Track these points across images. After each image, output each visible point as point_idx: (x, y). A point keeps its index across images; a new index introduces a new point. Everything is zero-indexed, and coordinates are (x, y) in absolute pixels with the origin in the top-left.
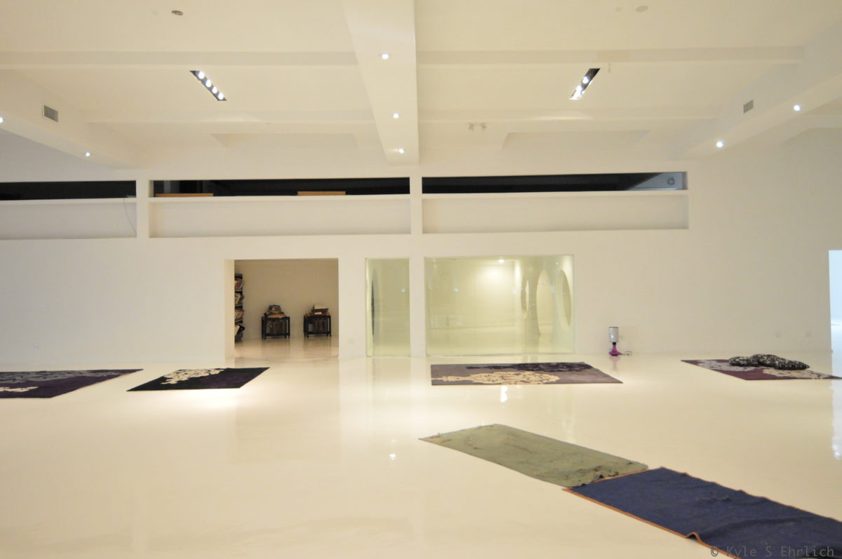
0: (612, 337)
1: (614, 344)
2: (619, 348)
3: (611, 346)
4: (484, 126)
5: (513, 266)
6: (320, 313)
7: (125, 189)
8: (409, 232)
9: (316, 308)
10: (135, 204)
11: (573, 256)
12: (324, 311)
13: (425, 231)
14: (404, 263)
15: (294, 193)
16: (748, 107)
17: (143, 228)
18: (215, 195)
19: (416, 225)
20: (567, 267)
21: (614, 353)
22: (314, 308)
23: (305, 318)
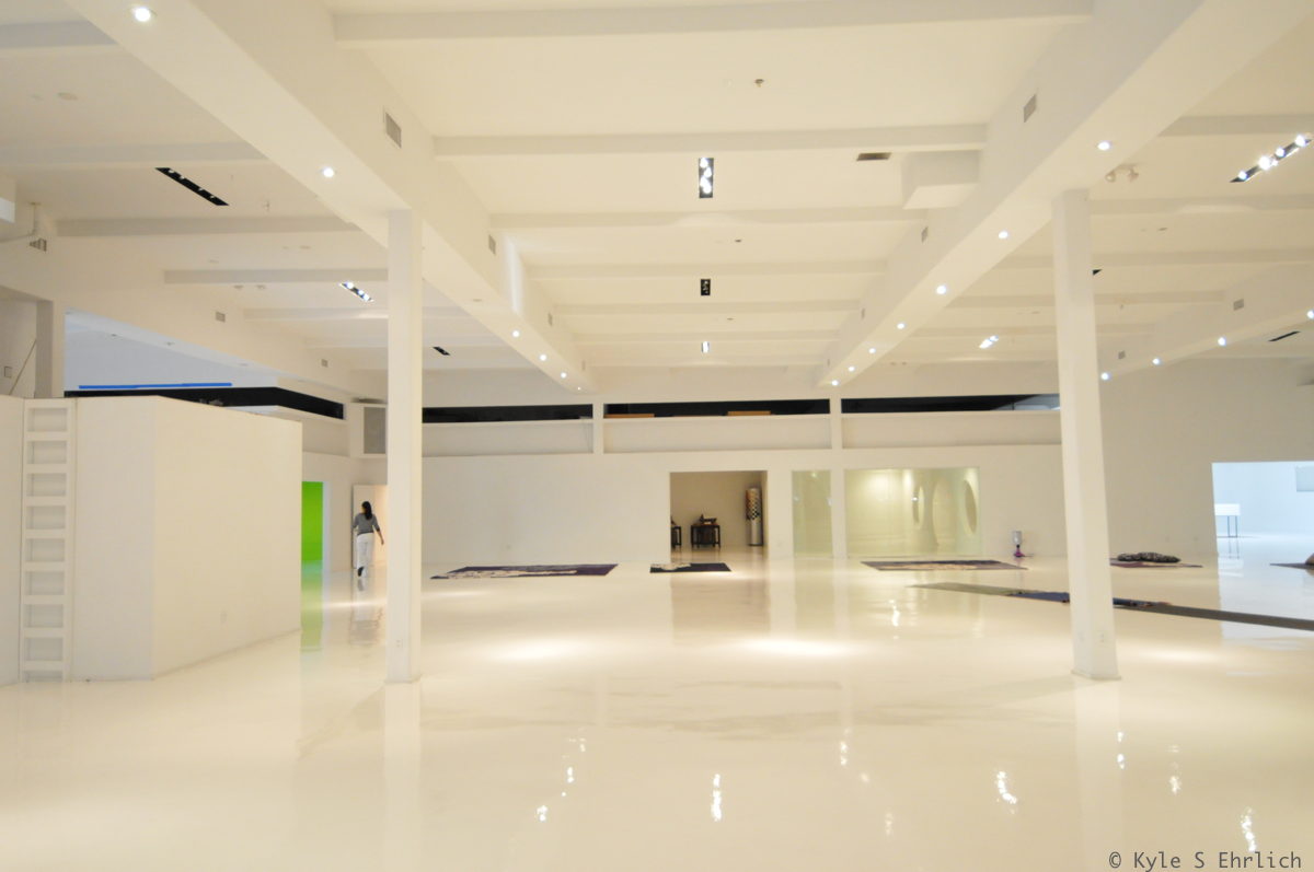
0: (1016, 540)
1: (1018, 546)
2: (1022, 550)
3: (1015, 548)
4: (904, 364)
5: (900, 476)
6: (709, 523)
7: (584, 411)
8: (829, 447)
9: (705, 517)
10: (591, 425)
11: (978, 468)
12: (715, 520)
13: (844, 447)
14: (825, 475)
15: (724, 414)
16: (1122, 355)
17: (598, 445)
18: (656, 416)
19: (837, 440)
20: (971, 478)
21: (1019, 555)
22: (702, 517)
23: (692, 528)
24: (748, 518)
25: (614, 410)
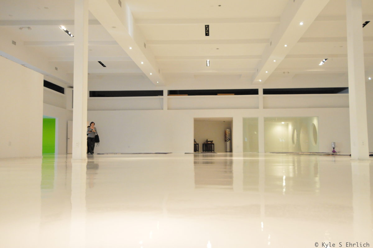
0: (333, 146)
2: (336, 150)
3: (332, 149)
5: (287, 125)
6: (210, 142)
7: (160, 93)
8: (258, 108)
10: (163, 98)
11: (318, 117)
12: (212, 141)
13: (264, 108)
15: (216, 94)
17: (165, 107)
18: (188, 95)
19: (261, 105)
20: (315, 122)
21: (334, 152)
22: (207, 140)
23: (203, 144)
24: (226, 141)
25: (172, 93)
